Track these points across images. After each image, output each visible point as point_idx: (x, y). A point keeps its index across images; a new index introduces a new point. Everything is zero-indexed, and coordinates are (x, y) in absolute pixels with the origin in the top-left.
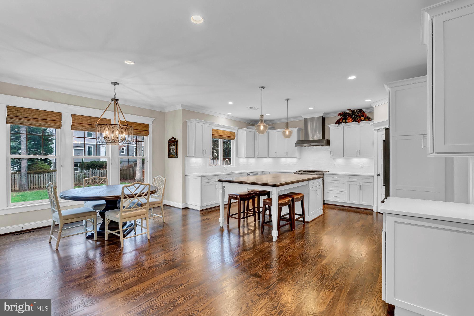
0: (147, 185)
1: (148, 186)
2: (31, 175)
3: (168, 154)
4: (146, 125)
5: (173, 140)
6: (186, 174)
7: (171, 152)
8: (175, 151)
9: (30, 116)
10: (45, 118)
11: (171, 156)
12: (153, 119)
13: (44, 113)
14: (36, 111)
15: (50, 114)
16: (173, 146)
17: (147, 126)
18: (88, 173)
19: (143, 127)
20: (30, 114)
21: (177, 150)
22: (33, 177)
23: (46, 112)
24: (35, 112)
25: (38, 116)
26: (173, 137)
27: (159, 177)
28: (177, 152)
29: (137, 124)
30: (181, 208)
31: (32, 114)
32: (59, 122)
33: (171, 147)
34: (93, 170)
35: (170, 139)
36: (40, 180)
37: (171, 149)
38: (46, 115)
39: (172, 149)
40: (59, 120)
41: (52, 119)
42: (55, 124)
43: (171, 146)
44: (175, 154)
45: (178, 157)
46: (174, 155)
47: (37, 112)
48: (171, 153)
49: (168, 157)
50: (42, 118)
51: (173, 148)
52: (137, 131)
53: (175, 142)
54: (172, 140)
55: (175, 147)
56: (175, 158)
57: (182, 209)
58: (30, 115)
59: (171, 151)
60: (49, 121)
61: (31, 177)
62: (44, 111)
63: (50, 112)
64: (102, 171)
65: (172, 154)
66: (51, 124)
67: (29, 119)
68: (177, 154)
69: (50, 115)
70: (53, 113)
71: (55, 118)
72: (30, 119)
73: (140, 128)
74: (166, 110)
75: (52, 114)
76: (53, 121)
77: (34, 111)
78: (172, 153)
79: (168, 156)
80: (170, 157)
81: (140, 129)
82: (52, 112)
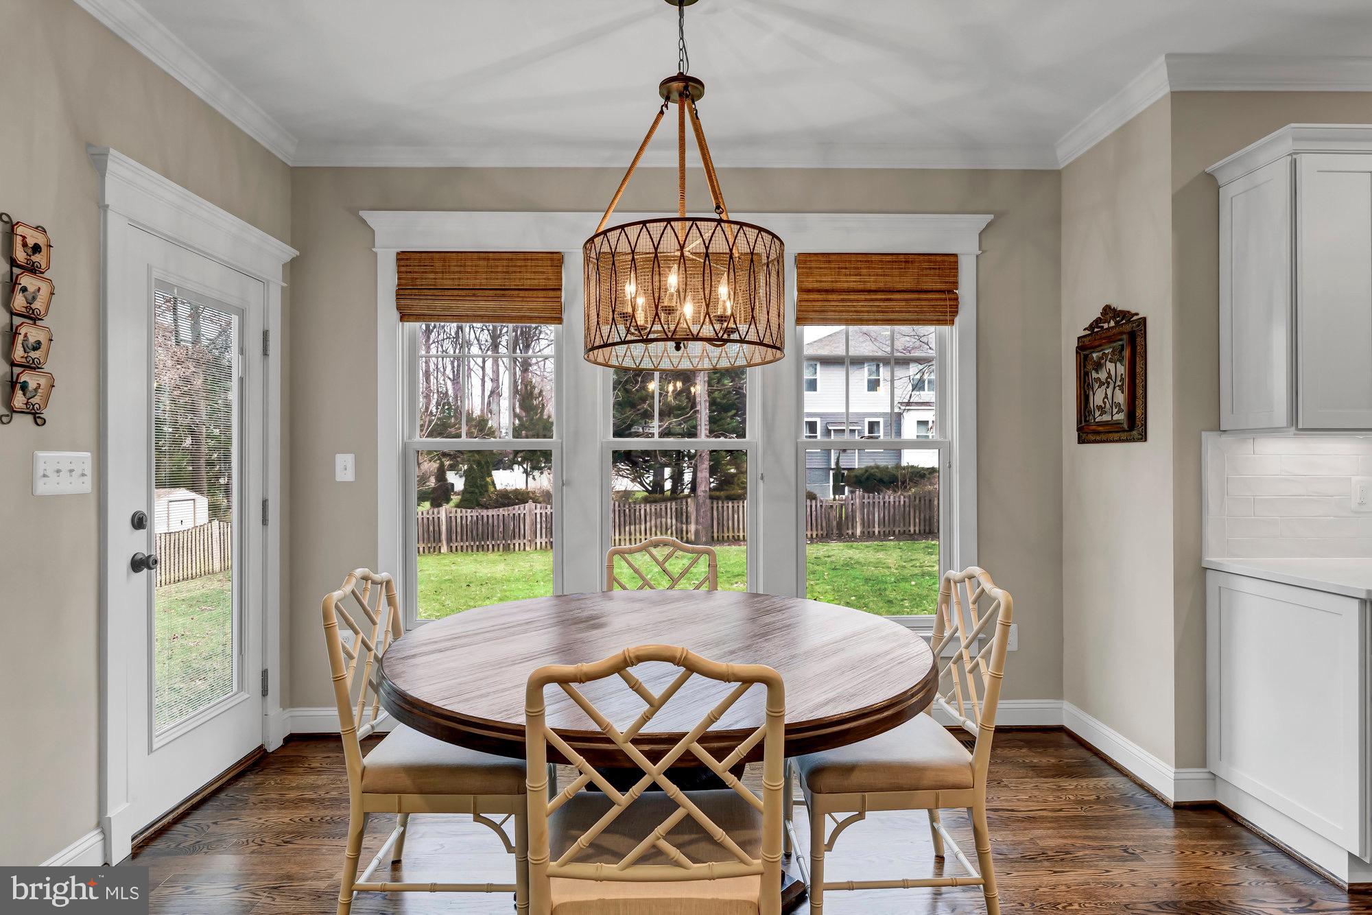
0: (747, 681)
1: (759, 690)
2: (718, 503)
3: (1079, 421)
4: (938, 258)
5: (1112, 324)
6: (1211, 558)
7: (1099, 408)
8: (1120, 398)
9: (463, 282)
10: (508, 284)
11: (1099, 433)
12: (983, 220)
13: (505, 263)
14: (479, 259)
15: (522, 263)
16: (1110, 366)
17: (946, 265)
18: (852, 502)
19: (925, 272)
20: (460, 272)
21: (1140, 391)
22: (723, 507)
23: (510, 256)
24: (475, 263)
25: (484, 276)
26: (1107, 310)
27: (971, 577)
28: (1139, 402)
29: (889, 258)
30: (1171, 796)
31: (468, 272)
32: (551, 294)
33: (1094, 375)
34: (866, 495)
35: (1091, 327)
36: (736, 516)
37: (1097, 386)
38: (511, 269)
39: (1102, 384)
40: (551, 284)
41: (529, 282)
42: (537, 304)
43: (1098, 366)
44: (1120, 417)
45: (1143, 437)
46: (1118, 423)
47: (481, 263)
48: (1097, 414)
49: (1081, 441)
50: (497, 283)
51: (1109, 376)
52: (890, 300)
53: (1122, 333)
54: (1106, 326)
55: (1122, 369)
56: (1120, 441)
57: (1179, 807)
58: (460, 279)
59: (1098, 398)
60: (517, 292)
61: (718, 507)
62: (502, 255)
63: (522, 256)
64: (892, 500)
65: (1106, 418)
66: (526, 305)
67: (456, 292)
68: (1139, 412)
69: (523, 269)
70: (531, 259)
71: (539, 281)
72: (460, 292)
73: (908, 283)
74: (1065, 153)
75: (529, 263)
76: (531, 292)
77: (472, 260)
78: (1103, 413)
79: (1080, 429)
80: (1092, 437)
81: (908, 286)
82: (529, 256)
